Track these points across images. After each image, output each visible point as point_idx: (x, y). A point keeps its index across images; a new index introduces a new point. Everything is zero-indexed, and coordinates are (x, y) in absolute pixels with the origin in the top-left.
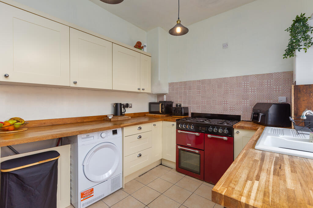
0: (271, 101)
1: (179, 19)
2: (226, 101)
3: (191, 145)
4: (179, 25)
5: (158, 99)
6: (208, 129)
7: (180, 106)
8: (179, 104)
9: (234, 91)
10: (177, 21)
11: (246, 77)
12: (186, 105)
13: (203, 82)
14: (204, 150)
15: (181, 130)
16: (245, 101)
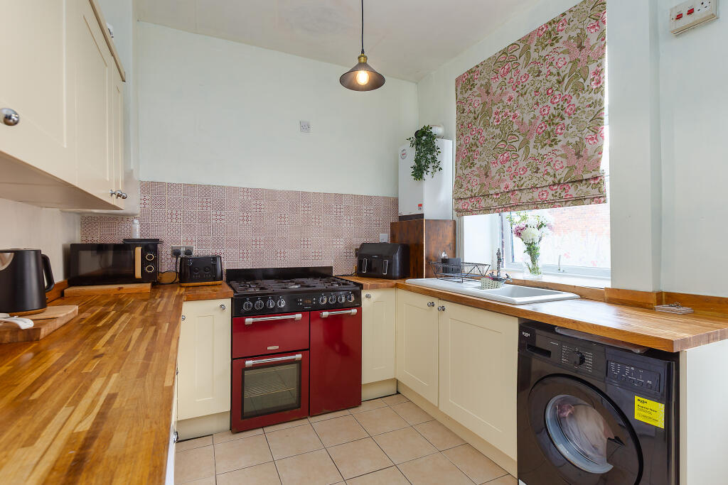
0: (371, 240)
1: (363, 52)
2: (306, 239)
3: (277, 347)
4: (363, 65)
5: (83, 233)
6: (317, 301)
7: (189, 252)
8: (183, 250)
9: (320, 221)
10: (359, 58)
11: (339, 197)
12: (209, 251)
13: (256, 193)
14: (309, 349)
15: (253, 316)
16: (338, 240)
